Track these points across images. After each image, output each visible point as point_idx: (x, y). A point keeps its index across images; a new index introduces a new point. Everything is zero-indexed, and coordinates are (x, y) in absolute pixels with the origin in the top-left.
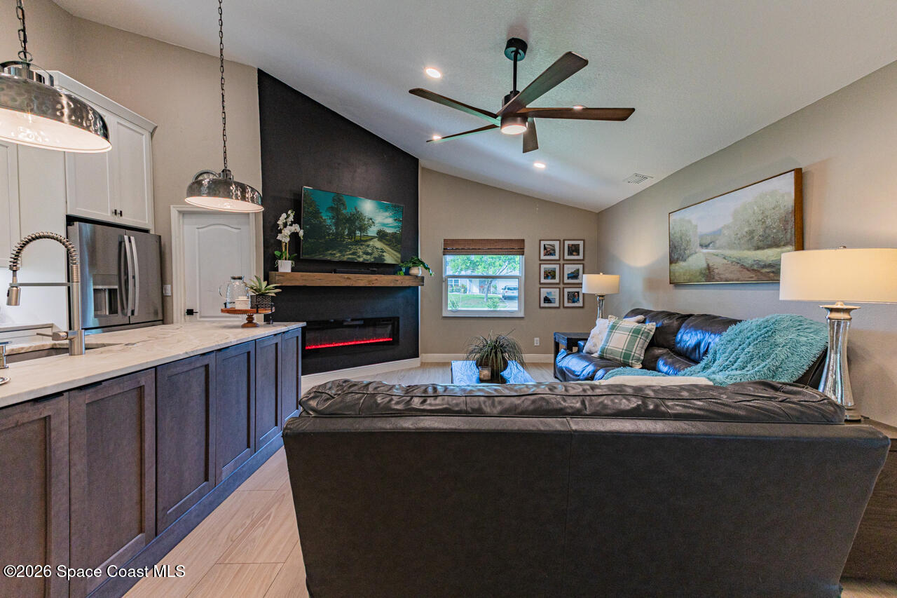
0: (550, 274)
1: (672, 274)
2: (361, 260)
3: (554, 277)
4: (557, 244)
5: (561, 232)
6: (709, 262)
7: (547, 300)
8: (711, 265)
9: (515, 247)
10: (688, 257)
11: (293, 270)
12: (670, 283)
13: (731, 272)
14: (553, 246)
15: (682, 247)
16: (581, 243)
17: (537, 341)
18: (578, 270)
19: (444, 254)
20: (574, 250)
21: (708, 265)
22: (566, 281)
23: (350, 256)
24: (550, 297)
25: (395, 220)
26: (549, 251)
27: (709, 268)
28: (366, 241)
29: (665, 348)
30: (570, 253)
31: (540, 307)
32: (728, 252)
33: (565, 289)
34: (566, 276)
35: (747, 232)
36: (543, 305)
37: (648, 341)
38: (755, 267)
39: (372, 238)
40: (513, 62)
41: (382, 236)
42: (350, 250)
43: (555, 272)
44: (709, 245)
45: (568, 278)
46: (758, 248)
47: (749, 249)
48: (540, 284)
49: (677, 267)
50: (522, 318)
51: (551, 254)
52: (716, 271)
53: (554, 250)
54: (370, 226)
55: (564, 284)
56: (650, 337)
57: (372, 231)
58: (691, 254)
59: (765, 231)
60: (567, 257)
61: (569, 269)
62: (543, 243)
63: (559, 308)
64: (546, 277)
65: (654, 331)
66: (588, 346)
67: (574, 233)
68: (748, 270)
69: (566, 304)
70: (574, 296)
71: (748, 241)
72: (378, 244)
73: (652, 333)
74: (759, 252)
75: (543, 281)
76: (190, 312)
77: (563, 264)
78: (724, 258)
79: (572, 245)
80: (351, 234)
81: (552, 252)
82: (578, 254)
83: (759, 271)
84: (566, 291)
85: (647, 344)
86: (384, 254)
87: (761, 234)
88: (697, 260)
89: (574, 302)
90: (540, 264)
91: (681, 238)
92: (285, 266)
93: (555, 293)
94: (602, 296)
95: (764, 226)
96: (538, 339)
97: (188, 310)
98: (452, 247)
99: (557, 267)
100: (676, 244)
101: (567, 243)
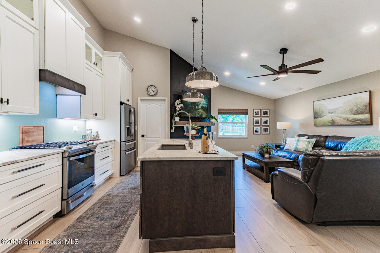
0: (257, 122)
1: (315, 122)
2: (197, 116)
3: (258, 123)
4: (259, 111)
5: (260, 106)
6: (333, 118)
7: (256, 131)
8: (333, 119)
9: (245, 112)
10: (323, 116)
11: (180, 120)
12: (314, 125)
13: (343, 122)
14: (258, 111)
15: (320, 113)
16: (268, 110)
17: (253, 147)
18: (267, 120)
19: (218, 114)
20: (266, 113)
21: (332, 119)
22: (263, 124)
23: (194, 115)
24: (257, 130)
25: (206, 102)
26: (257, 113)
27: (333, 120)
28: (198, 110)
29: (320, 147)
30: (264, 114)
31: (254, 134)
32: (341, 115)
33: (263, 127)
34: (263, 123)
35: (349, 109)
36: (255, 133)
37: (313, 145)
38: (353, 120)
39: (200, 109)
40: (282, 55)
41: (202, 107)
42: (194, 113)
43: (259, 121)
44: (333, 113)
45: (264, 123)
46: (355, 114)
47: (350, 115)
48: (254, 125)
49: (317, 120)
50: (247, 138)
51: (257, 114)
52: (336, 121)
53: (259, 113)
54: (200, 104)
55: (262, 125)
56: (314, 144)
57: (200, 106)
58: (324, 116)
59: (357, 109)
60: (263, 115)
61: (264, 120)
62: (254, 110)
63: (260, 134)
64: (256, 123)
65: (315, 141)
66: (286, 147)
67: (265, 107)
68: (350, 121)
69: (263, 133)
70: (266, 130)
71: (350, 112)
72: (201, 110)
73: (314, 142)
74: (355, 116)
75: (255, 124)
76: (143, 136)
77: (262, 118)
78: (340, 117)
79: (265, 111)
80: (195, 107)
81: (258, 114)
82: (267, 115)
83: (355, 122)
84: (263, 128)
85: (313, 146)
86: (203, 114)
87: (356, 110)
88: (327, 118)
89: (266, 132)
90: (253, 118)
91: (319, 110)
92: (177, 119)
93: (259, 129)
94: (285, 130)
95: (357, 107)
96: (253, 146)
97: (142, 135)
98: (221, 112)
99: (260, 119)
100: (317, 112)
101: (263, 110)
